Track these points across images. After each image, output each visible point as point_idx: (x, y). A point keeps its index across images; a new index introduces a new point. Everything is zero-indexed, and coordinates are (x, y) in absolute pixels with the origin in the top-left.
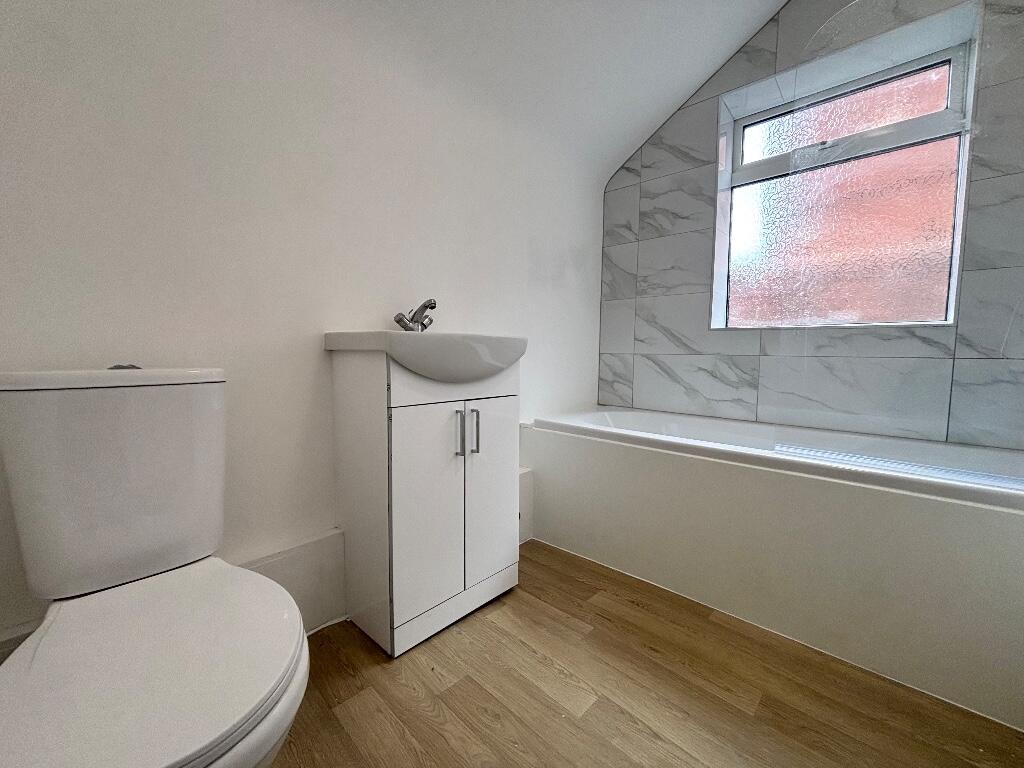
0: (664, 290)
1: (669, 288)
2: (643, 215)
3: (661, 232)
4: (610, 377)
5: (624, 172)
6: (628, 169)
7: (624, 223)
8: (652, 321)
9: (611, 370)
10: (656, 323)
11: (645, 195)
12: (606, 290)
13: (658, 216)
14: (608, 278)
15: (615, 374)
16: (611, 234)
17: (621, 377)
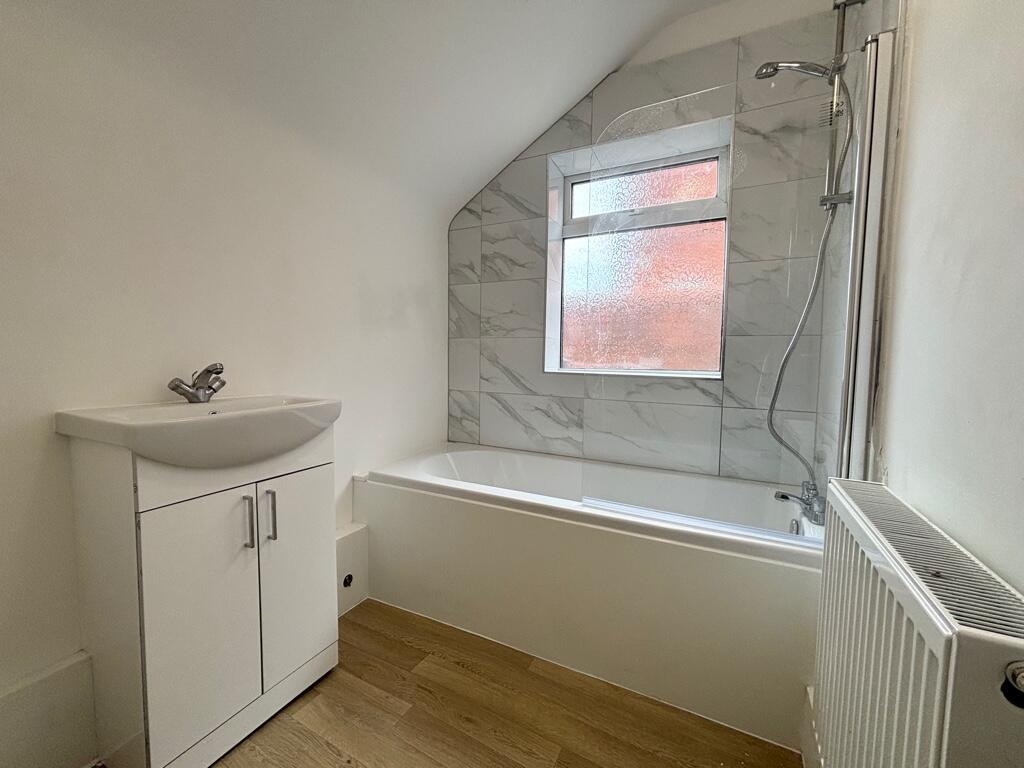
0: (505, 332)
1: (509, 331)
2: (484, 257)
3: (500, 277)
4: (458, 414)
5: (466, 212)
6: (470, 211)
7: (468, 263)
8: (494, 360)
9: (459, 406)
10: (498, 363)
11: (485, 238)
12: (454, 327)
13: (497, 261)
14: (455, 316)
15: (463, 411)
16: (455, 272)
17: (468, 414)
